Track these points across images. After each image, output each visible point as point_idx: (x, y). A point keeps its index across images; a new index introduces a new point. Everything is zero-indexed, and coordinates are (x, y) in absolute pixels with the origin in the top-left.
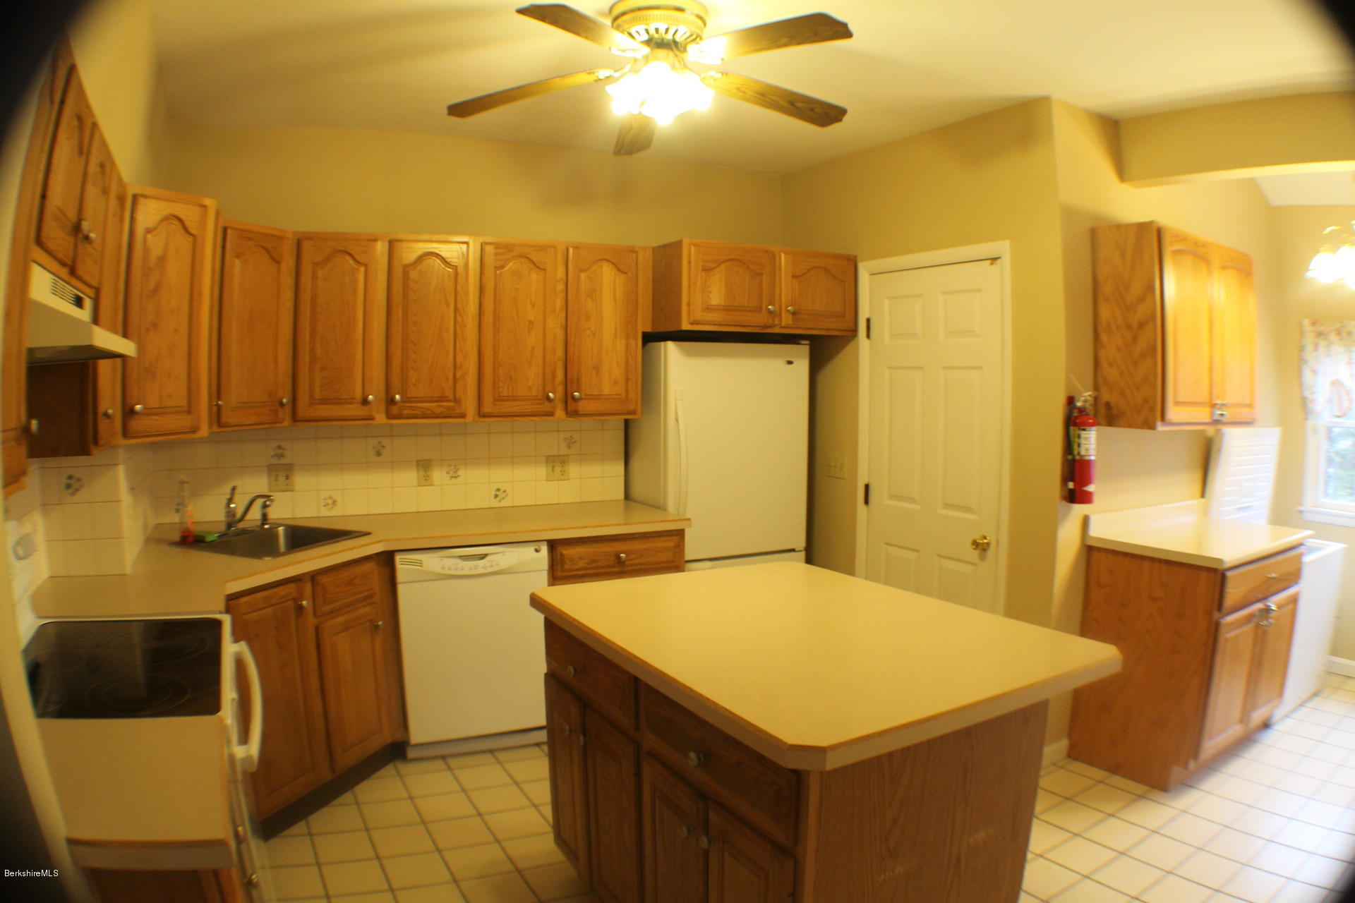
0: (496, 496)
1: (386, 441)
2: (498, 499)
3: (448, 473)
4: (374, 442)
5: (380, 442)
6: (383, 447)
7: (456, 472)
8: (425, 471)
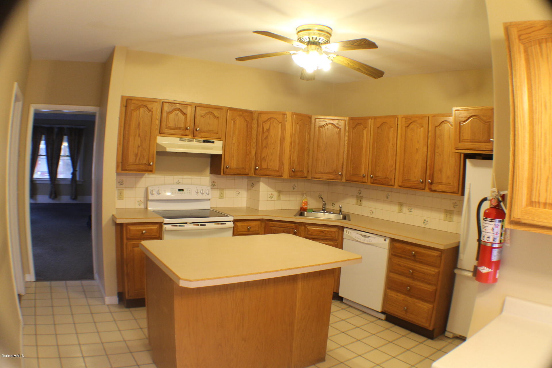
0: (424, 222)
1: (390, 193)
2: (425, 224)
3: (408, 209)
4: (386, 193)
5: (388, 194)
6: (389, 195)
7: (411, 209)
8: (401, 207)
